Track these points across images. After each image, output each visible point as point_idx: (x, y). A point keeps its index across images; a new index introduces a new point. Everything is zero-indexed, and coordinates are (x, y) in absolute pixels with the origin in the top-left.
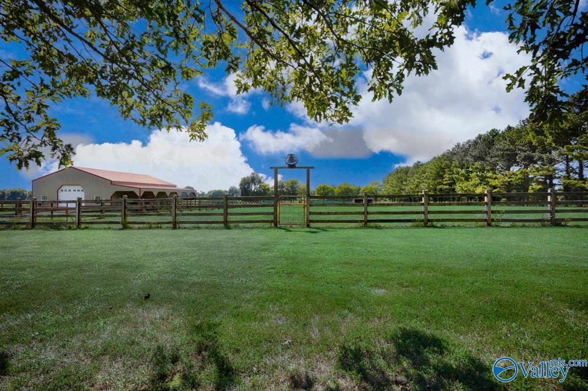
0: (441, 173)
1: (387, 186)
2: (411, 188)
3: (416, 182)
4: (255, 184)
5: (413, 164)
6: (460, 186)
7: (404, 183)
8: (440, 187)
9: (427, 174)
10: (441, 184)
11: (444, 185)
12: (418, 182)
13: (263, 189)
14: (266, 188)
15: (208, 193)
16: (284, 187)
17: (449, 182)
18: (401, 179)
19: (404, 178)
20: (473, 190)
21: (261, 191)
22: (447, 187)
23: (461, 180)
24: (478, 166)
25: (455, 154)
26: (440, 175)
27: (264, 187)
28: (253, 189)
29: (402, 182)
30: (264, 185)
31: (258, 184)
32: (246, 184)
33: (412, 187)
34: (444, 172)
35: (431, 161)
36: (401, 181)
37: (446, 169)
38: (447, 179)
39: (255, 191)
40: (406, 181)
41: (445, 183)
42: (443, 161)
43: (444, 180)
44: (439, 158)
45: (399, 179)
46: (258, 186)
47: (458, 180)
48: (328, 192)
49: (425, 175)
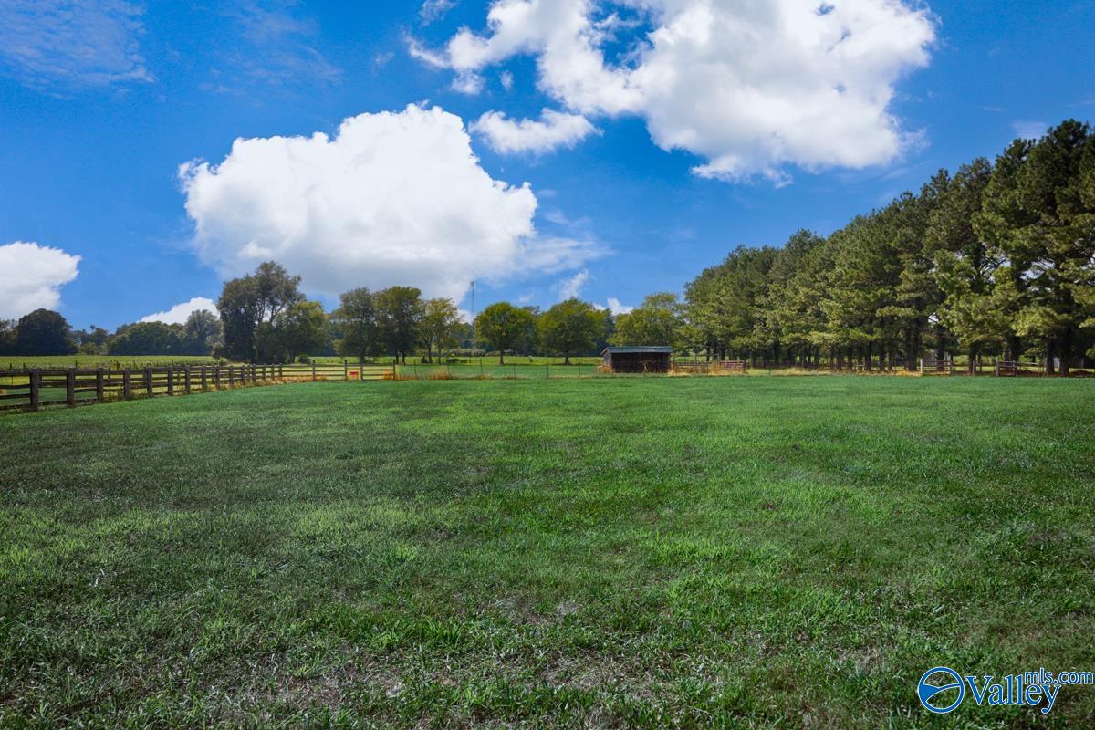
0: (887, 268)
1: (701, 311)
2: (783, 317)
3: (801, 297)
4: (274, 304)
5: (787, 240)
6: (960, 310)
7: (760, 300)
8: (886, 311)
9: (838, 269)
10: (888, 304)
11: (899, 304)
12: (807, 295)
13: (299, 319)
14: (312, 314)
15: (118, 333)
16: (371, 313)
17: (913, 295)
18: (747, 289)
19: (759, 282)
20: (1003, 321)
21: (292, 325)
22: (908, 312)
23: (960, 291)
24: (1026, 243)
25: (932, 205)
26: (884, 274)
27: (305, 310)
28: (266, 319)
29: (751, 296)
30: (304, 304)
31: (284, 301)
32: (240, 301)
33: (787, 312)
34: (898, 262)
35: (851, 230)
36: (749, 293)
37: (901, 253)
38: (909, 286)
39: (274, 324)
40: (767, 296)
41: (902, 297)
42: (890, 227)
43: (897, 289)
44: (880, 220)
45: (742, 286)
46: (284, 310)
47: (951, 287)
48: (516, 330)
49: (831, 276)
